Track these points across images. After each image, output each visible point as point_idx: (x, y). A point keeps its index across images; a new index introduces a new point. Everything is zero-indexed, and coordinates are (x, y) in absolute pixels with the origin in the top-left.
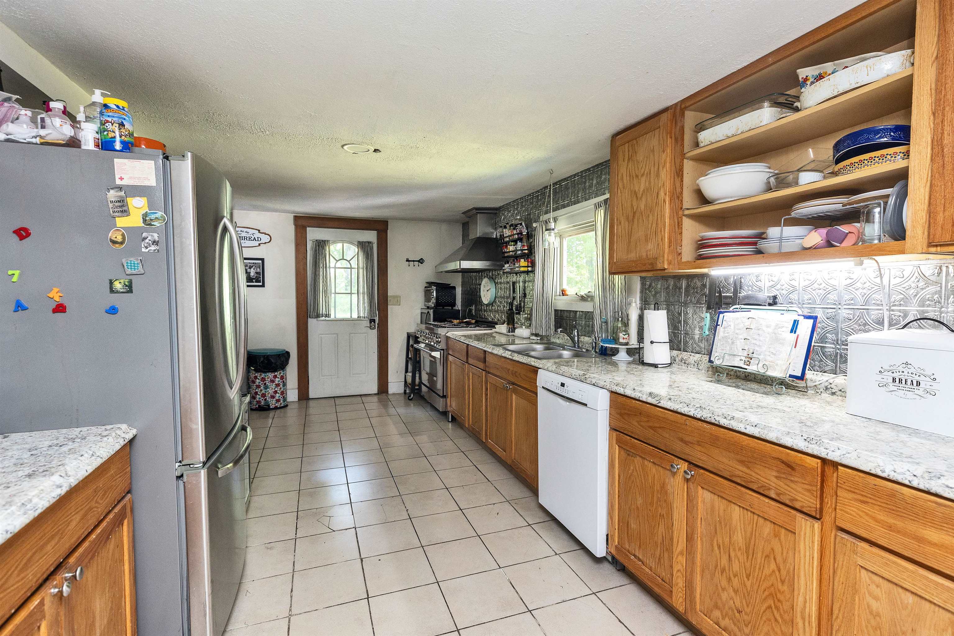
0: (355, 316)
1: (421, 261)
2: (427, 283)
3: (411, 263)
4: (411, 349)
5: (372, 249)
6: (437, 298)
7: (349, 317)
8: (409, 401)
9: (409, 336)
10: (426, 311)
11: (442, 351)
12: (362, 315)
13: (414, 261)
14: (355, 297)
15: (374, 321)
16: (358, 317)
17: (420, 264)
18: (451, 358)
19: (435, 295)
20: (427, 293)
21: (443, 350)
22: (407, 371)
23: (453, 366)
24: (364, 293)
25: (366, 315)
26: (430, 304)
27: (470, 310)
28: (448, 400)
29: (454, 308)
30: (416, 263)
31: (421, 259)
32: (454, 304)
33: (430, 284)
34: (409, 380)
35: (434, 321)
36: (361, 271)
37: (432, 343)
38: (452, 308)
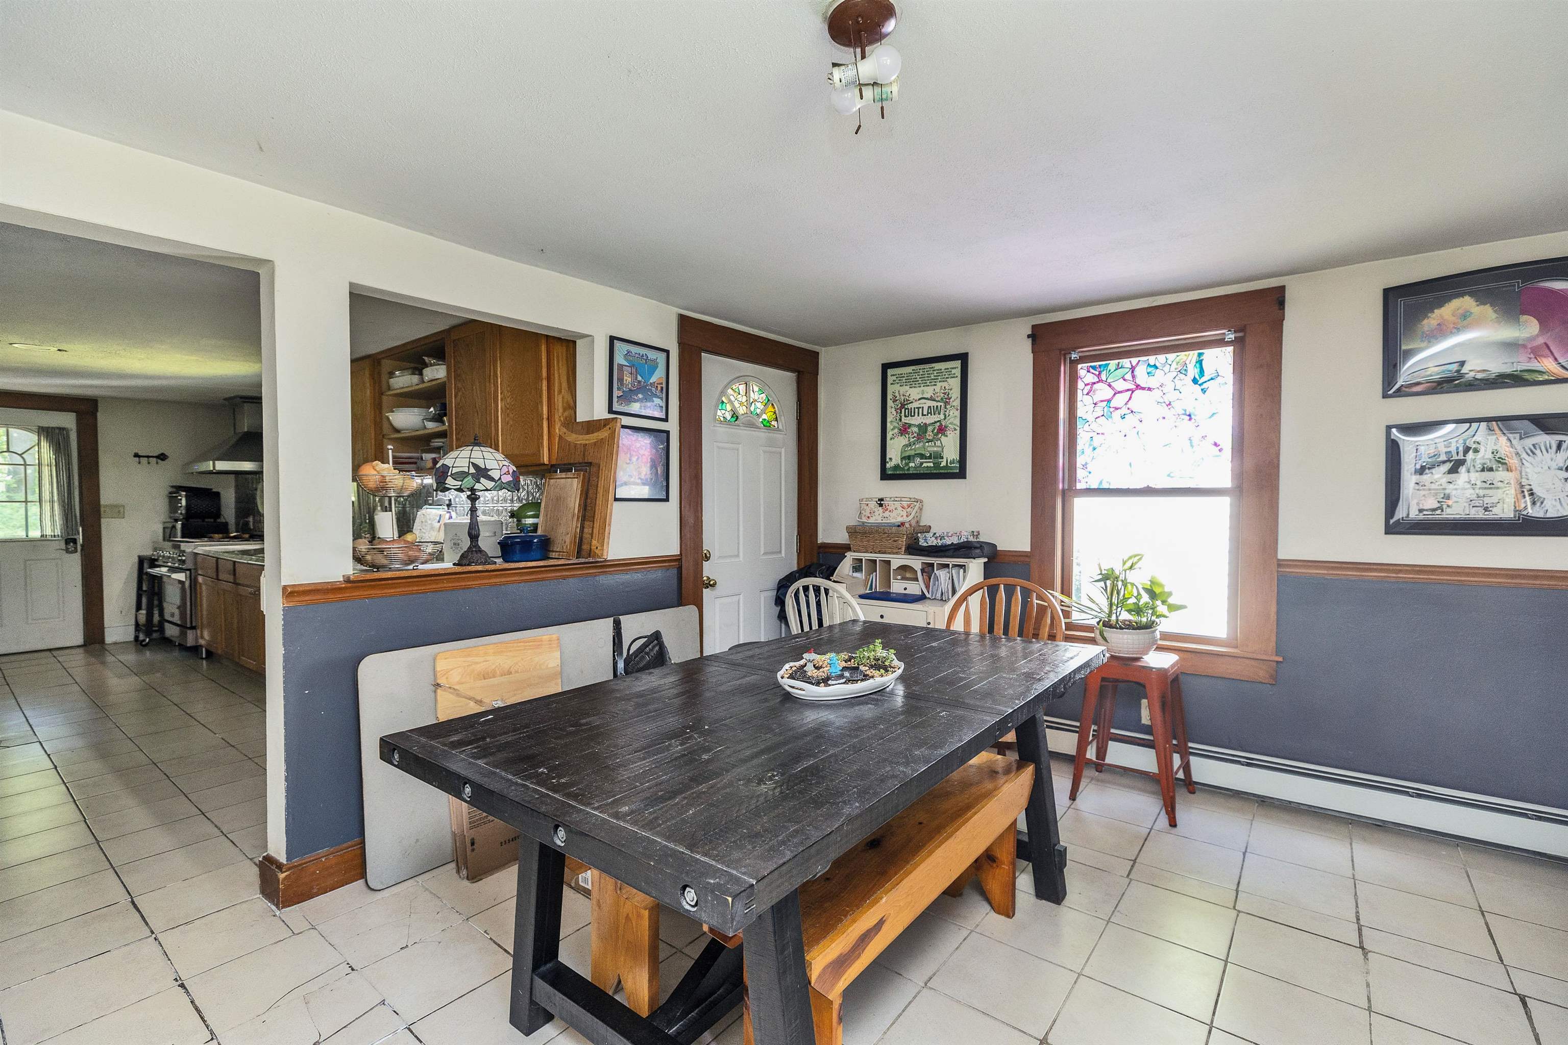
0: (35, 533)
1: (162, 457)
2: (172, 487)
3: (144, 460)
4: (145, 577)
5: (67, 439)
6: (188, 507)
7: (25, 537)
8: (142, 647)
9: (141, 560)
10: (170, 525)
11: (188, 572)
12: (48, 532)
13: (148, 457)
14: (34, 509)
15: (75, 541)
16: (42, 536)
17: (159, 461)
18: (200, 579)
19: (184, 502)
20: (172, 499)
21: (189, 570)
22: (139, 607)
23: (204, 587)
24: (52, 501)
25: (58, 532)
26: (177, 515)
27: (247, 523)
28: (199, 632)
29: (219, 520)
30: (153, 460)
31: (162, 454)
32: (218, 514)
33: (179, 488)
34: (142, 618)
35: (183, 537)
36: (46, 471)
37: (177, 565)
38: (215, 521)
